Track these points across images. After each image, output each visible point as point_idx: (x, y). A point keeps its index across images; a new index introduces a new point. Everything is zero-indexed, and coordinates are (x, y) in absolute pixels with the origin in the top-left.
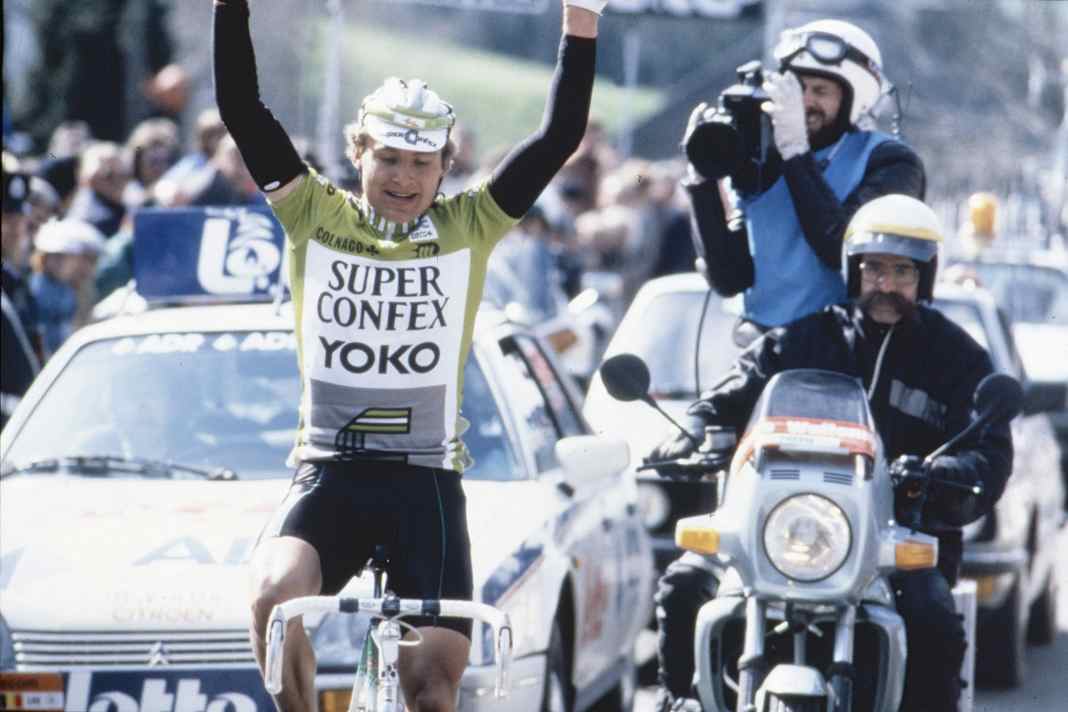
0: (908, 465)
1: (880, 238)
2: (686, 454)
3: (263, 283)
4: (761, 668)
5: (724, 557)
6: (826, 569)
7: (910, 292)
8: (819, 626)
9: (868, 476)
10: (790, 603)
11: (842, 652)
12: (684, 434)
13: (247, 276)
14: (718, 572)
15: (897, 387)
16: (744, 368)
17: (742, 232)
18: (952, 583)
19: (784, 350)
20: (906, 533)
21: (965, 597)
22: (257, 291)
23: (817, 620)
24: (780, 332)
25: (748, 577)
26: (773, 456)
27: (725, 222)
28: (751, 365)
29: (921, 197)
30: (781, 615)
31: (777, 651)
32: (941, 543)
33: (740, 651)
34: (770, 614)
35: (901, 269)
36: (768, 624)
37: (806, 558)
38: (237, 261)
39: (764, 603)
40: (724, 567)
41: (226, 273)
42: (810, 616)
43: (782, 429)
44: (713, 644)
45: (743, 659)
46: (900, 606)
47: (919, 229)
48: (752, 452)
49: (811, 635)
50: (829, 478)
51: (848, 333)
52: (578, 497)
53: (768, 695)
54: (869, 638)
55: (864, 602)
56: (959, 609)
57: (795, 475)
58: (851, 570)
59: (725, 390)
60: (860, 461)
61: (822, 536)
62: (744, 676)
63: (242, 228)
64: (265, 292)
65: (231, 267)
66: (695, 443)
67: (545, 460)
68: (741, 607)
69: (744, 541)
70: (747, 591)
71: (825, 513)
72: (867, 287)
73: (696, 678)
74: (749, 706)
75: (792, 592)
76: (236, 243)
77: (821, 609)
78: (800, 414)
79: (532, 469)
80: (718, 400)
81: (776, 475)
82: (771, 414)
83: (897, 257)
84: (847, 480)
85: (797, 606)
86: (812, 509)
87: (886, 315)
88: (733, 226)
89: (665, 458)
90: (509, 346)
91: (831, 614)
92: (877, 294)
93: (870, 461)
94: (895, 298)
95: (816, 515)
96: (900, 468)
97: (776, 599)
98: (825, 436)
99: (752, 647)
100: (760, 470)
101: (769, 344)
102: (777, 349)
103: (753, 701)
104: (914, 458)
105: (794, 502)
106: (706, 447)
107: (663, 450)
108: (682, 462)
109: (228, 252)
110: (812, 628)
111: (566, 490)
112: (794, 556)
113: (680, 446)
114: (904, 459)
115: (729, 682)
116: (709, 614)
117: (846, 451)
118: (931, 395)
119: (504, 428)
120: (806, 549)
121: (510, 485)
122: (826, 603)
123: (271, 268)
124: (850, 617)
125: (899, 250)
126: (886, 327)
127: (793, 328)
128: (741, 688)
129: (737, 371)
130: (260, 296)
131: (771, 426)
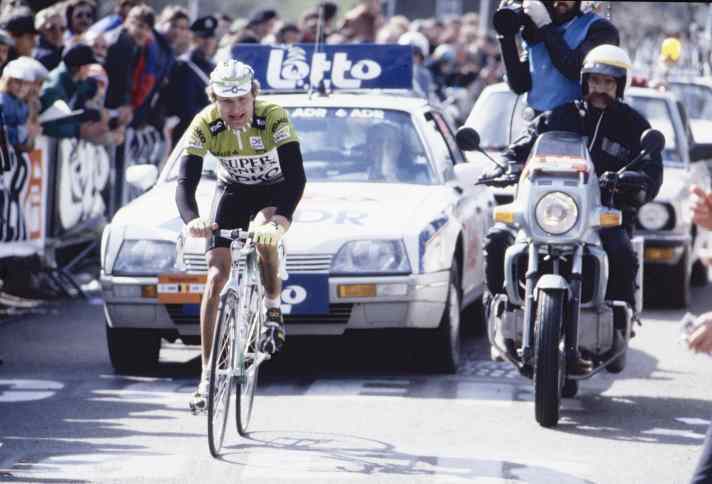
0: (609, 176)
1: (598, 66)
2: (499, 175)
3: (301, 83)
4: (536, 277)
5: (517, 225)
6: (566, 228)
7: (612, 93)
8: (565, 256)
9: (586, 181)
10: (550, 246)
11: (577, 268)
12: (499, 166)
13: (292, 79)
14: (514, 233)
15: (605, 141)
16: (530, 132)
17: (527, 63)
18: (631, 237)
19: (549, 123)
20: (606, 209)
21: (637, 244)
22: (297, 87)
23: (564, 254)
24: (548, 113)
25: (529, 233)
26: (539, 174)
27: (518, 58)
28: (533, 130)
29: (617, 43)
30: (546, 252)
31: (544, 268)
32: (623, 214)
33: (526, 270)
34: (541, 251)
35: (608, 81)
36: (540, 257)
37: (556, 223)
38: (287, 72)
39: (538, 246)
40: (517, 230)
41: (282, 78)
42: (561, 252)
43: (543, 161)
44: (513, 266)
45: (528, 273)
46: (605, 247)
47: (617, 62)
48: (528, 173)
49: (562, 261)
50: (566, 184)
51: (582, 113)
52: (465, 194)
53: (539, 289)
54: (590, 262)
55: (587, 245)
56: (635, 250)
57: (550, 183)
58: (578, 229)
59: (520, 143)
60: (582, 175)
61: (564, 213)
62: (528, 281)
63: (290, 55)
64: (302, 87)
65: (284, 74)
66: (504, 170)
67: (449, 176)
68: (526, 248)
69: (525, 217)
70: (529, 240)
71: (564, 201)
72: (591, 90)
73: (505, 283)
74: (531, 296)
75: (551, 240)
76: (287, 62)
77: (565, 248)
78: (553, 153)
79: (442, 179)
80: (517, 149)
81: (540, 183)
82: (538, 154)
83: (604, 76)
84: (575, 184)
85: (554, 247)
86: (559, 199)
87: (599, 104)
88: (522, 59)
89: (489, 178)
90: (429, 116)
91: (569, 251)
92: (596, 94)
93: (586, 175)
94: (604, 96)
95: (561, 202)
96: (605, 178)
97: (544, 244)
98: (565, 163)
99: (532, 267)
100: (533, 181)
101: (542, 120)
102: (546, 122)
103: (532, 293)
104: (612, 173)
105: (549, 196)
106: (509, 172)
107: (488, 174)
108: (496, 179)
109: (283, 67)
110: (562, 258)
111: (459, 190)
112: (551, 223)
113: (496, 172)
114: (607, 173)
115: (522, 285)
116: (511, 252)
117: (575, 170)
118: (622, 145)
119: (428, 160)
120: (556, 219)
121: (431, 187)
122: (568, 244)
123: (305, 75)
124: (580, 251)
125: (607, 72)
126: (600, 110)
127: (555, 111)
128: (527, 287)
129: (526, 134)
130: (299, 90)
131: (538, 159)
